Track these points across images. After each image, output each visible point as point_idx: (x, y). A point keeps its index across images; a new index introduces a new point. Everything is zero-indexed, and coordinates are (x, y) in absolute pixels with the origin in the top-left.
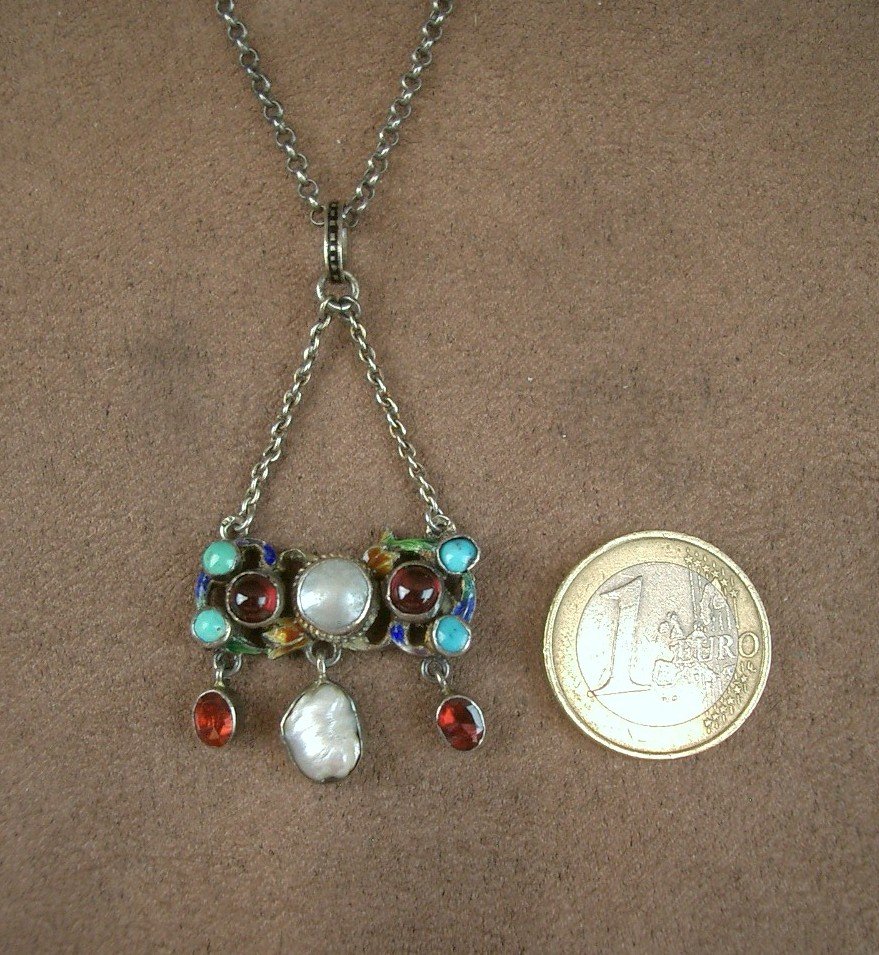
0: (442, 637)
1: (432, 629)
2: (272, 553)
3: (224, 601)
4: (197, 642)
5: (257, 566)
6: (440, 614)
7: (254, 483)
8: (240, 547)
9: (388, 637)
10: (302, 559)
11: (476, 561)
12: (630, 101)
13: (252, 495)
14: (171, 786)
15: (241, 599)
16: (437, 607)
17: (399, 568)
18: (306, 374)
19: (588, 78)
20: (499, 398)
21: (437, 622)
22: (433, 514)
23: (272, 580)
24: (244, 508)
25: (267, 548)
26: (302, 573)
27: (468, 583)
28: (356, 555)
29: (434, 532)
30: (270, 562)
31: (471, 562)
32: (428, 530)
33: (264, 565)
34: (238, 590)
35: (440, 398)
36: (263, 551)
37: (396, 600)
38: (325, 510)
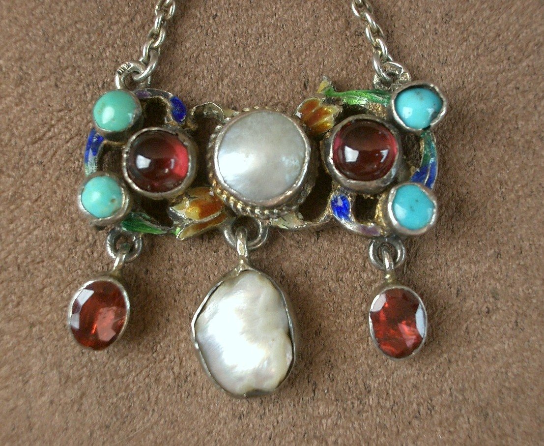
0: (401, 211)
1: (386, 202)
2: (181, 108)
3: (121, 164)
5: (160, 123)
6: (395, 182)
7: (157, 21)
8: (142, 100)
9: (329, 211)
10: (218, 115)
11: (443, 114)
13: (155, 36)
14: (52, 402)
15: (143, 162)
16: (393, 171)
17: (345, 122)
21: (393, 191)
22: (383, 60)
23: (181, 137)
24: (145, 51)
25: (174, 101)
26: (219, 131)
27: (428, 144)
28: (286, 109)
29: (382, 82)
30: (178, 117)
31: (435, 115)
32: (376, 80)
33: (170, 120)
34: (138, 150)
36: (169, 104)
37: (341, 164)
38: (248, 55)
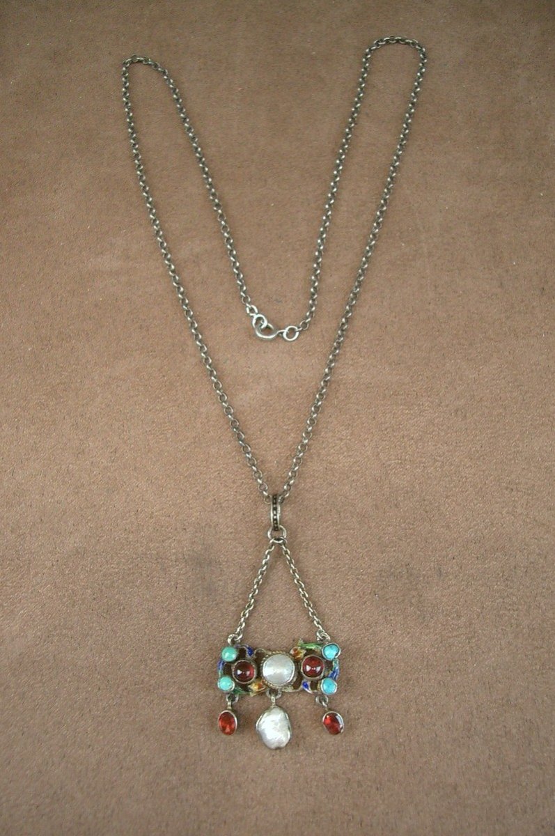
0: (325, 687)
1: (320, 684)
2: (251, 651)
3: (231, 670)
4: (221, 691)
5: (244, 656)
6: (324, 677)
7: (242, 619)
8: (237, 648)
9: (302, 687)
10: (264, 653)
11: (339, 654)
12: (406, 439)
13: (241, 625)
14: (208, 751)
15: (239, 672)
16: (322, 675)
17: (309, 656)
18: (264, 571)
19: (386, 429)
20: (348, 580)
21: (323, 681)
22: (320, 632)
23: (252, 663)
24: (238, 630)
25: (248, 648)
26: (265, 661)
27: (336, 663)
28: (288, 652)
29: (321, 640)
30: (250, 655)
31: (337, 654)
32: (318, 639)
33: (248, 656)
34: (237, 668)
35: (323, 580)
36: (247, 650)
37: (305, 671)
38: (273, 631)
